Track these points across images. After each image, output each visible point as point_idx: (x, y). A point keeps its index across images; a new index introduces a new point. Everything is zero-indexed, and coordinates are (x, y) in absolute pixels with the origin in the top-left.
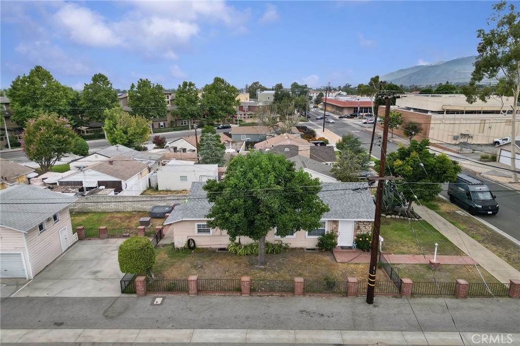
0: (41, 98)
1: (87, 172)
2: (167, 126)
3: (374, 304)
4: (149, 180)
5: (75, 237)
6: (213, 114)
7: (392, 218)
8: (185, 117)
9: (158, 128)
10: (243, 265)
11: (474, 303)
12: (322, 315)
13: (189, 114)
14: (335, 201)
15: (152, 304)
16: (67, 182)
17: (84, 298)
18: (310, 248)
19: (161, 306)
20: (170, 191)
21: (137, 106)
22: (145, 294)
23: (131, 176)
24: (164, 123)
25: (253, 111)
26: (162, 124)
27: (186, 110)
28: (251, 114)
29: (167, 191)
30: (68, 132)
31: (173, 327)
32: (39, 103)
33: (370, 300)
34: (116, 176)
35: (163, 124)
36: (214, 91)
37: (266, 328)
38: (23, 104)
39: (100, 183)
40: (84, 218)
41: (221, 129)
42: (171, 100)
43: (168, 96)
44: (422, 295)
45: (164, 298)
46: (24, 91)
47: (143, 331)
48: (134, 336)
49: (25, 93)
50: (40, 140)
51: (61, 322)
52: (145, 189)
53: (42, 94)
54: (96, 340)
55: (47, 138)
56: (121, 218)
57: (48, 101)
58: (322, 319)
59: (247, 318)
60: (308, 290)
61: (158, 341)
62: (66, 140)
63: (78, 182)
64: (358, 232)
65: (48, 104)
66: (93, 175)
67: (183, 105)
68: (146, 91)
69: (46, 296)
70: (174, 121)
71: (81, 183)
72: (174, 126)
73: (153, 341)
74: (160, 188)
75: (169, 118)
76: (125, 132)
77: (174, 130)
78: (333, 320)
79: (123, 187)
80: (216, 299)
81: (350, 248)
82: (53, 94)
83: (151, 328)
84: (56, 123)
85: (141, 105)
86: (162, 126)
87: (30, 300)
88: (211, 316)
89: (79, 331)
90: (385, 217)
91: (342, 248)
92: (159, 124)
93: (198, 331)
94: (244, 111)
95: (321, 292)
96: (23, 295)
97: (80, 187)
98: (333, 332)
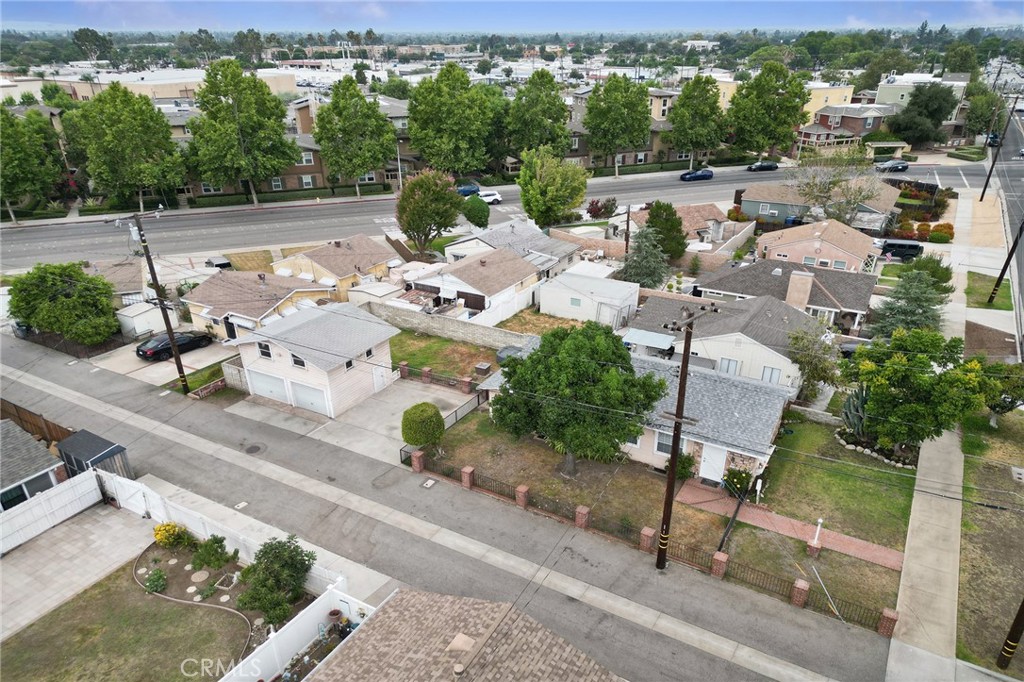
0: (448, 117)
1: (445, 277)
2: (650, 159)
3: (664, 570)
4: (533, 293)
5: (397, 375)
6: (743, 140)
7: (855, 450)
8: (682, 147)
9: (633, 163)
10: (549, 467)
11: (809, 617)
12: (586, 561)
13: (691, 142)
14: (716, 410)
15: (421, 486)
16: (423, 285)
17: (365, 457)
18: (659, 467)
19: (427, 491)
20: (554, 317)
21: (599, 125)
22: (421, 472)
23: (503, 287)
24: (646, 156)
25: (851, 129)
26: (641, 156)
27: (687, 134)
28: (842, 137)
29: (551, 316)
30: (452, 198)
31: (425, 519)
32: (444, 126)
33: (661, 564)
34: (479, 289)
35: (643, 157)
36: (755, 93)
37: (513, 552)
38: (424, 125)
39: (460, 295)
40: (423, 344)
41: (754, 170)
42: (670, 109)
43: (665, 101)
44: (743, 582)
45: (437, 482)
46: (427, 104)
47: (397, 512)
48: (385, 514)
49: (429, 109)
50: (414, 209)
51: (333, 477)
52: (523, 308)
53: (450, 112)
54: (352, 508)
55: (422, 207)
56: (462, 355)
57: (456, 124)
58: (584, 565)
59: (502, 534)
60: (595, 525)
61: (403, 527)
62: (446, 211)
63: (435, 288)
64: (732, 466)
65: (455, 128)
66: (452, 282)
67: (683, 123)
68: (616, 99)
69: (336, 444)
70: (666, 151)
71: (437, 290)
72: (665, 160)
73: (397, 526)
74: (542, 311)
75: (657, 145)
76: (543, 193)
77: (662, 169)
78: (594, 570)
79: (487, 306)
80: (486, 500)
81: (716, 484)
82: (464, 112)
83: (405, 512)
84: (437, 185)
85: (603, 126)
86: (641, 161)
87: (320, 444)
88: (468, 519)
89: (344, 492)
90: (844, 446)
91: (704, 481)
92: (636, 156)
93: (444, 530)
94: (829, 127)
95: (611, 533)
96: (317, 436)
97: (435, 296)
98: (580, 583)
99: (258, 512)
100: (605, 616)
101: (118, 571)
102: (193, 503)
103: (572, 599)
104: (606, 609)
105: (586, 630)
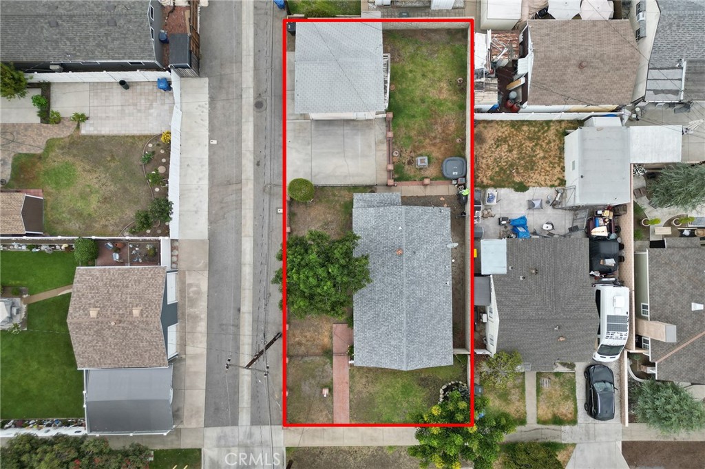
31: (255, 226)
40: (445, 95)
51: (260, 163)
56: (442, 132)
83: (254, 214)
89: (252, 177)
98: (251, 309)
99: (214, 153)
100: (237, 326)
101: (144, 136)
102: (202, 120)
103: (239, 310)
104: (241, 324)
105: (224, 322)
